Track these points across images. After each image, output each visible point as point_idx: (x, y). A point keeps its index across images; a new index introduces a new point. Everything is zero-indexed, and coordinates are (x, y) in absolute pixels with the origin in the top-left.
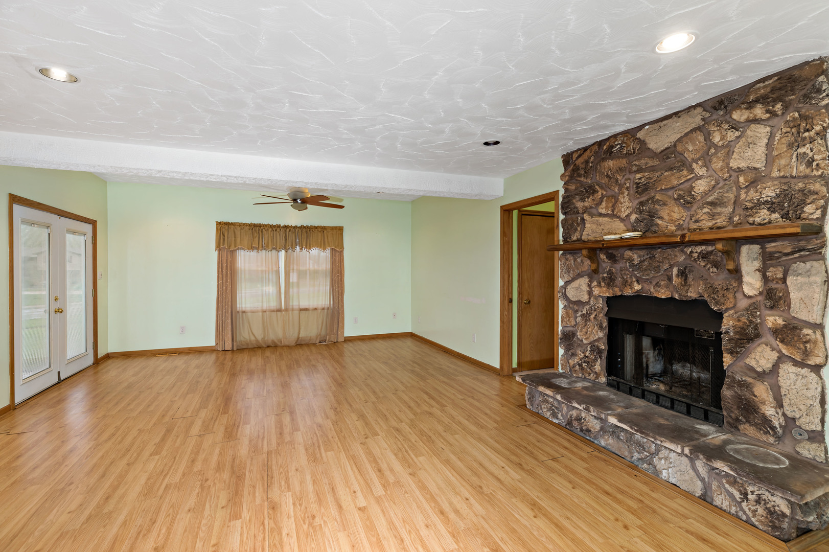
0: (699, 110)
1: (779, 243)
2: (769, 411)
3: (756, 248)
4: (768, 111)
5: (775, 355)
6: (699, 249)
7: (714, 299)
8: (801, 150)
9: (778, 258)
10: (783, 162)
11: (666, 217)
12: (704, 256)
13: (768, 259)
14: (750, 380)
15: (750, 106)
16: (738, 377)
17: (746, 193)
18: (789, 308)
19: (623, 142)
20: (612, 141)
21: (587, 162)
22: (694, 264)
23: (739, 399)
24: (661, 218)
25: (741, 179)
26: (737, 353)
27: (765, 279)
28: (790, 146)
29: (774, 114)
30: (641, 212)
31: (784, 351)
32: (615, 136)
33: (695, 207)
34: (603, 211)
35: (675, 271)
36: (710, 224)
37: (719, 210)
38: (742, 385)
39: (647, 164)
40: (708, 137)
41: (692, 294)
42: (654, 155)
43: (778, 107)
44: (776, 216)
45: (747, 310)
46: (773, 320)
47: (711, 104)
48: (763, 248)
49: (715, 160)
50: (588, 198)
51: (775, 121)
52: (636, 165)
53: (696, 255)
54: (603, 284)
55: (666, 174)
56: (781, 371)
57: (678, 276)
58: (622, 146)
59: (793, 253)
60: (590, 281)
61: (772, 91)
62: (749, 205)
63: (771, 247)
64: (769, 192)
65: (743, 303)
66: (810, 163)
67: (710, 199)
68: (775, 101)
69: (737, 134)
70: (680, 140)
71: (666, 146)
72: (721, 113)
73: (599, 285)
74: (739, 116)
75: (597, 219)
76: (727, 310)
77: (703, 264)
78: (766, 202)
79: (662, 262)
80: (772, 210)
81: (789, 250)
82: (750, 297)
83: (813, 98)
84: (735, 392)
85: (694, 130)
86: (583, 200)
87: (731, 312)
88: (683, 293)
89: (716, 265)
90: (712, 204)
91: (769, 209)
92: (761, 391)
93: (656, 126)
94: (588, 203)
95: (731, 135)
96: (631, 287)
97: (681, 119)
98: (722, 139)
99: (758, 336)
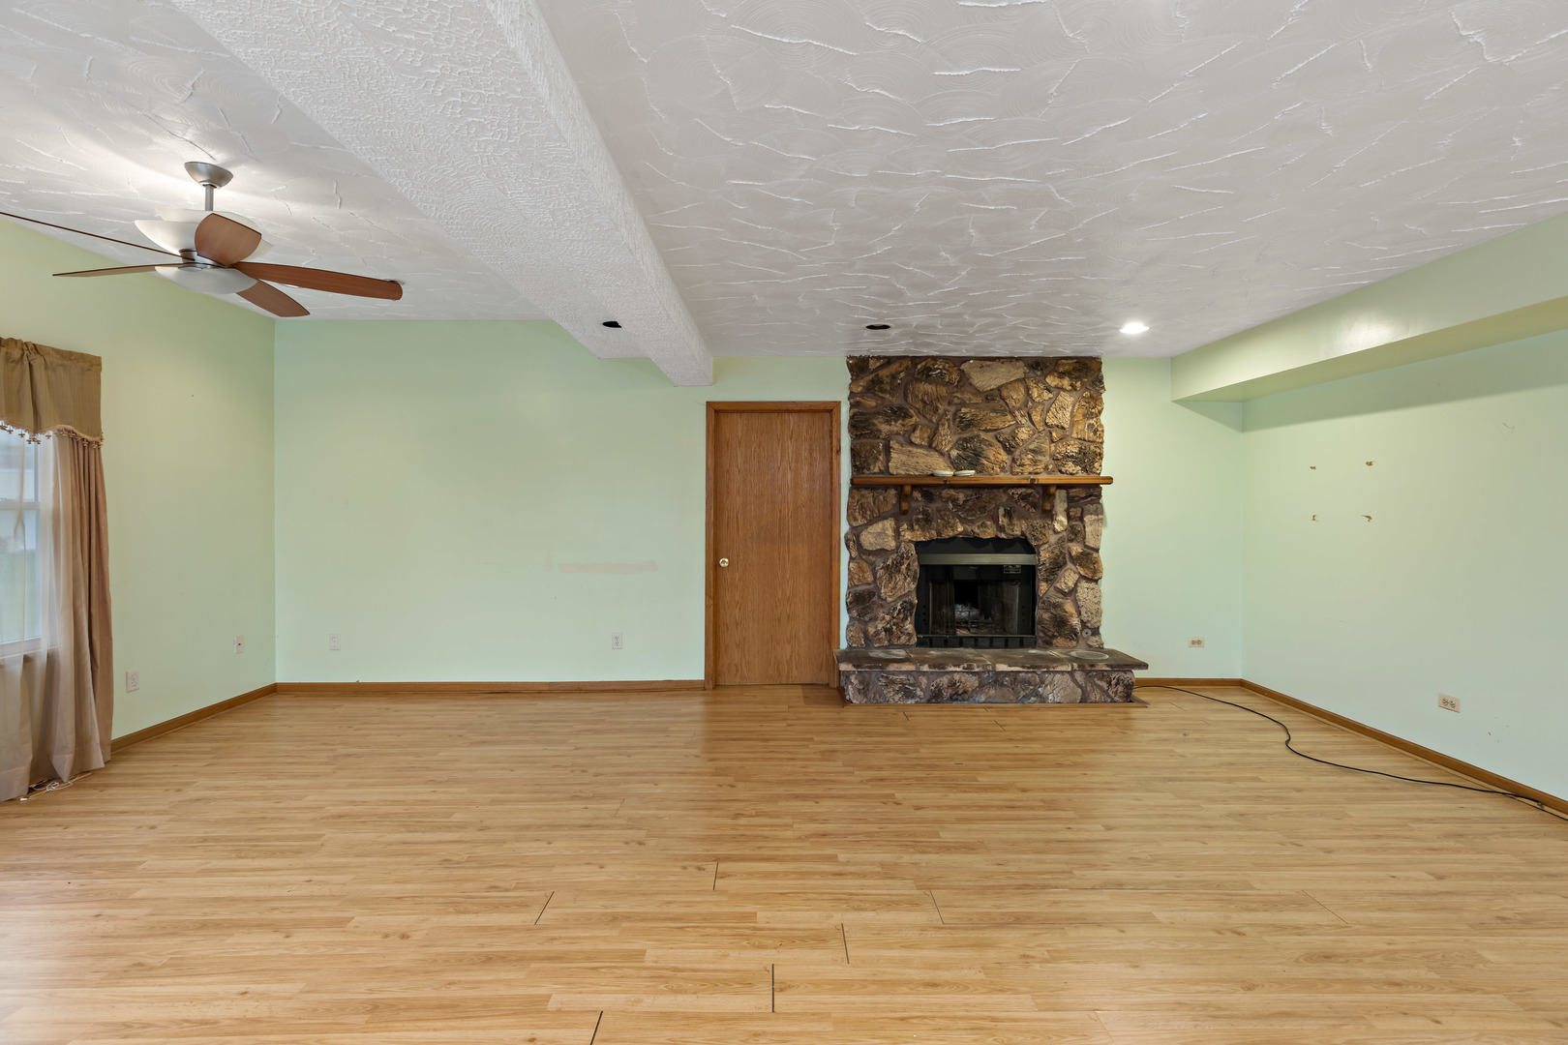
0: (1021, 363)
1: (1077, 490)
2: (1075, 621)
3: (1064, 492)
4: (1072, 385)
5: (1077, 577)
6: (1020, 491)
7: (1034, 536)
8: (1092, 421)
9: (1078, 501)
10: (1080, 427)
11: (992, 458)
12: (1023, 497)
13: (1070, 500)
14: (1060, 600)
15: (1061, 375)
16: (1053, 600)
17: (1055, 446)
18: (1084, 538)
19: (944, 368)
20: (930, 363)
21: (894, 377)
22: (1014, 504)
23: (1054, 617)
24: (987, 458)
25: (1054, 434)
26: (1051, 580)
27: (1069, 518)
28: (1084, 416)
29: (1074, 388)
30: (964, 449)
31: (1082, 573)
32: (935, 358)
33: (1017, 453)
34: (917, 441)
35: (1001, 511)
36: (1031, 469)
37: (1040, 458)
38: (1057, 606)
39: (970, 399)
40: (1028, 389)
41: (1018, 533)
42: (977, 392)
43: (1079, 384)
44: (1079, 468)
45: (1057, 543)
46: (1076, 549)
47: (1029, 362)
48: (1068, 493)
49: (1034, 413)
50: (896, 421)
51: (1074, 393)
52: (958, 398)
53: (1016, 496)
54: (916, 527)
55: (992, 415)
56: (1079, 589)
57: (1004, 516)
58: (941, 373)
59: (1086, 497)
60: (896, 524)
61: (1074, 369)
62: (1060, 457)
63: (1073, 492)
64: (1073, 449)
65: (1053, 539)
66: (1095, 432)
67: (1032, 447)
68: (1078, 378)
69: (1051, 395)
70: (1005, 385)
71: (992, 387)
72: (1039, 373)
73: (911, 528)
74: (1051, 381)
75: (910, 449)
76: (1044, 544)
77: (1023, 505)
78: (1072, 456)
79: (989, 502)
80: (1076, 463)
81: (1083, 495)
82: (1059, 533)
83: (1097, 386)
84: (1052, 613)
85: (1018, 380)
86: (888, 422)
87: (1046, 546)
88: (1010, 532)
89: (1034, 506)
90: (1034, 451)
91: (1073, 462)
92: (1069, 607)
93: (979, 363)
94: (896, 427)
95: (1047, 395)
96: (953, 527)
97: (1004, 365)
98: (1039, 396)
99: (1065, 563)
